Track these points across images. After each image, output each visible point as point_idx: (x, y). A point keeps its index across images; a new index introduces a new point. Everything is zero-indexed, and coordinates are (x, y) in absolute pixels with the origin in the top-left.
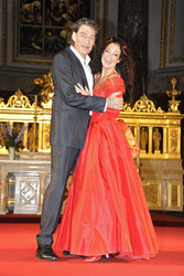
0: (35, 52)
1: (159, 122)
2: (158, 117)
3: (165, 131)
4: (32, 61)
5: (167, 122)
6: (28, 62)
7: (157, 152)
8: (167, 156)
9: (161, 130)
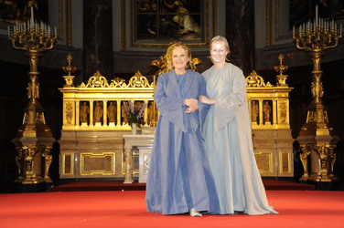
0: (150, 37)
1: (268, 95)
2: (267, 91)
3: (274, 103)
4: (149, 45)
5: (276, 95)
6: (144, 46)
7: (268, 123)
8: (276, 127)
9: (270, 103)
